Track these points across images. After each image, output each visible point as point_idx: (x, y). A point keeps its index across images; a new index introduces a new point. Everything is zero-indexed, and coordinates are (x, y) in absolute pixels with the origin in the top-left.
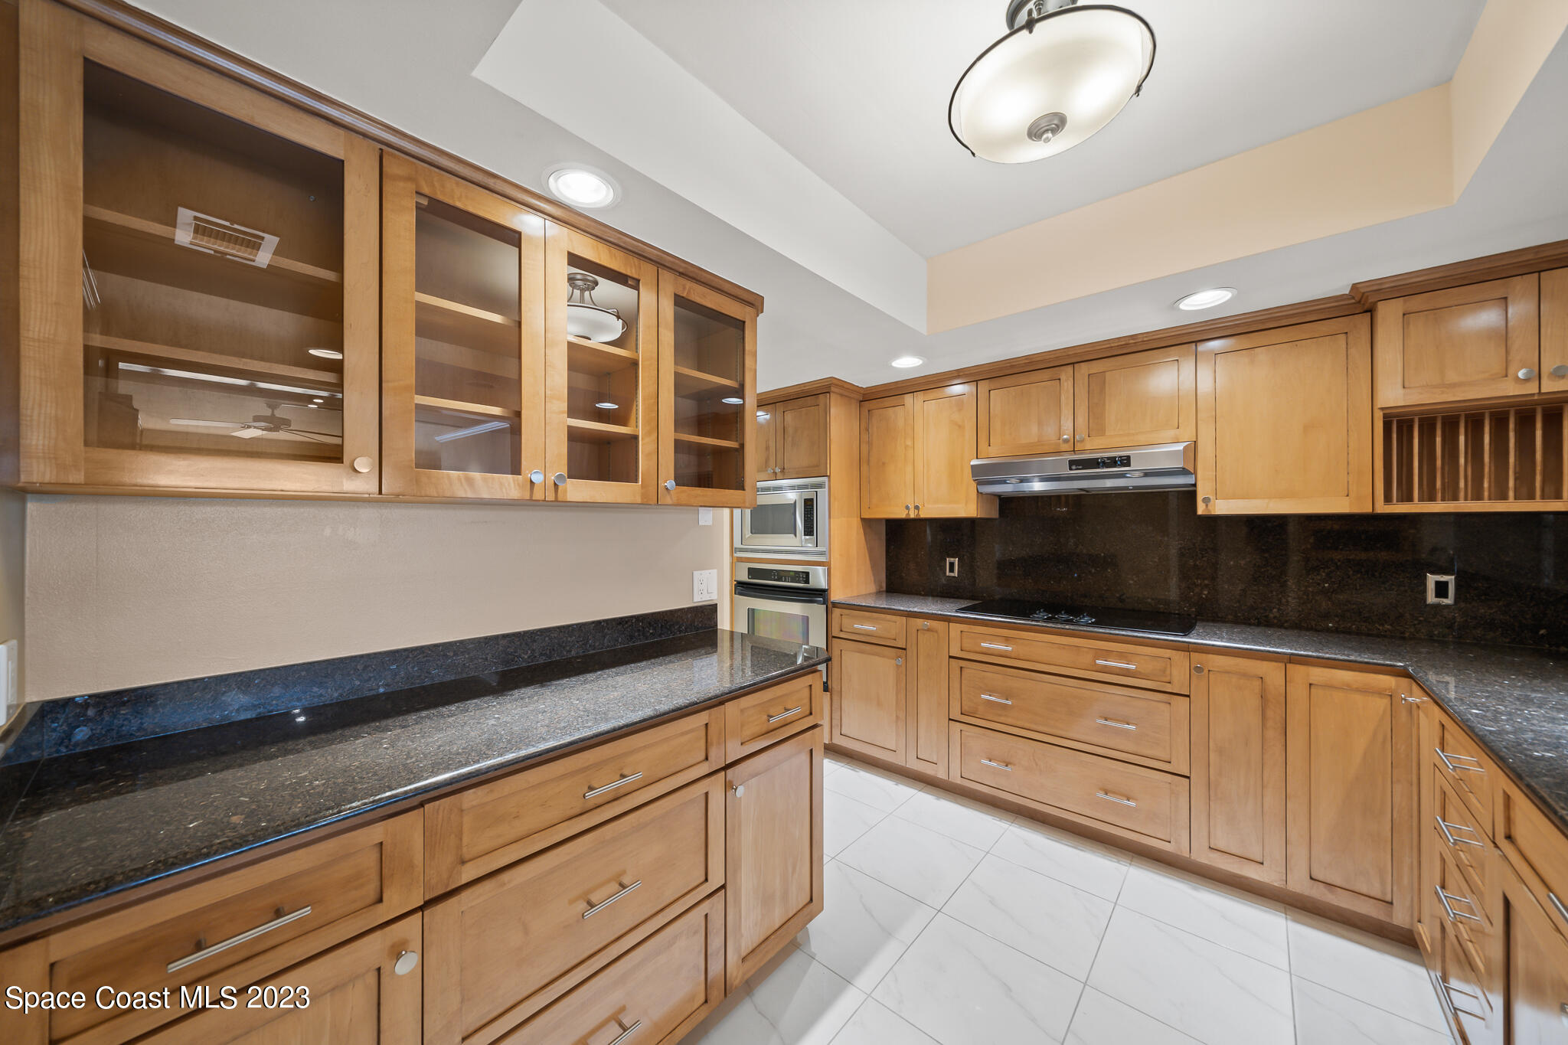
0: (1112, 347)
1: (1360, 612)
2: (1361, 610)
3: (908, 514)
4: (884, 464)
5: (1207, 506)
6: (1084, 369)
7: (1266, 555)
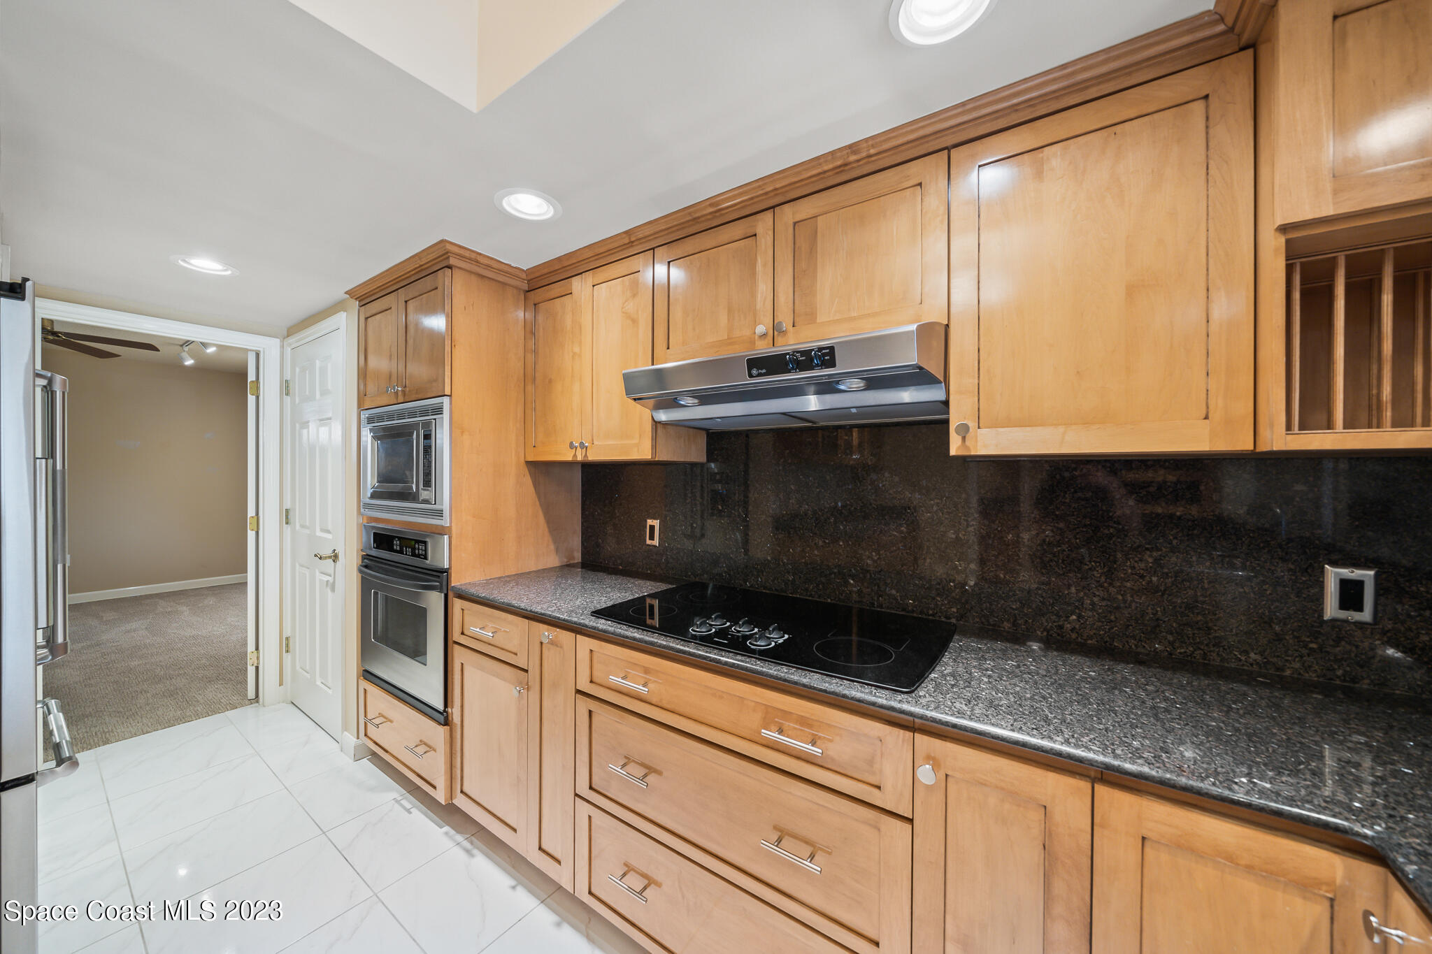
0: (825, 172)
1: (1209, 629)
2: (1210, 625)
3: (575, 455)
4: (550, 381)
5: (964, 438)
6: (789, 214)
7: (1061, 525)
